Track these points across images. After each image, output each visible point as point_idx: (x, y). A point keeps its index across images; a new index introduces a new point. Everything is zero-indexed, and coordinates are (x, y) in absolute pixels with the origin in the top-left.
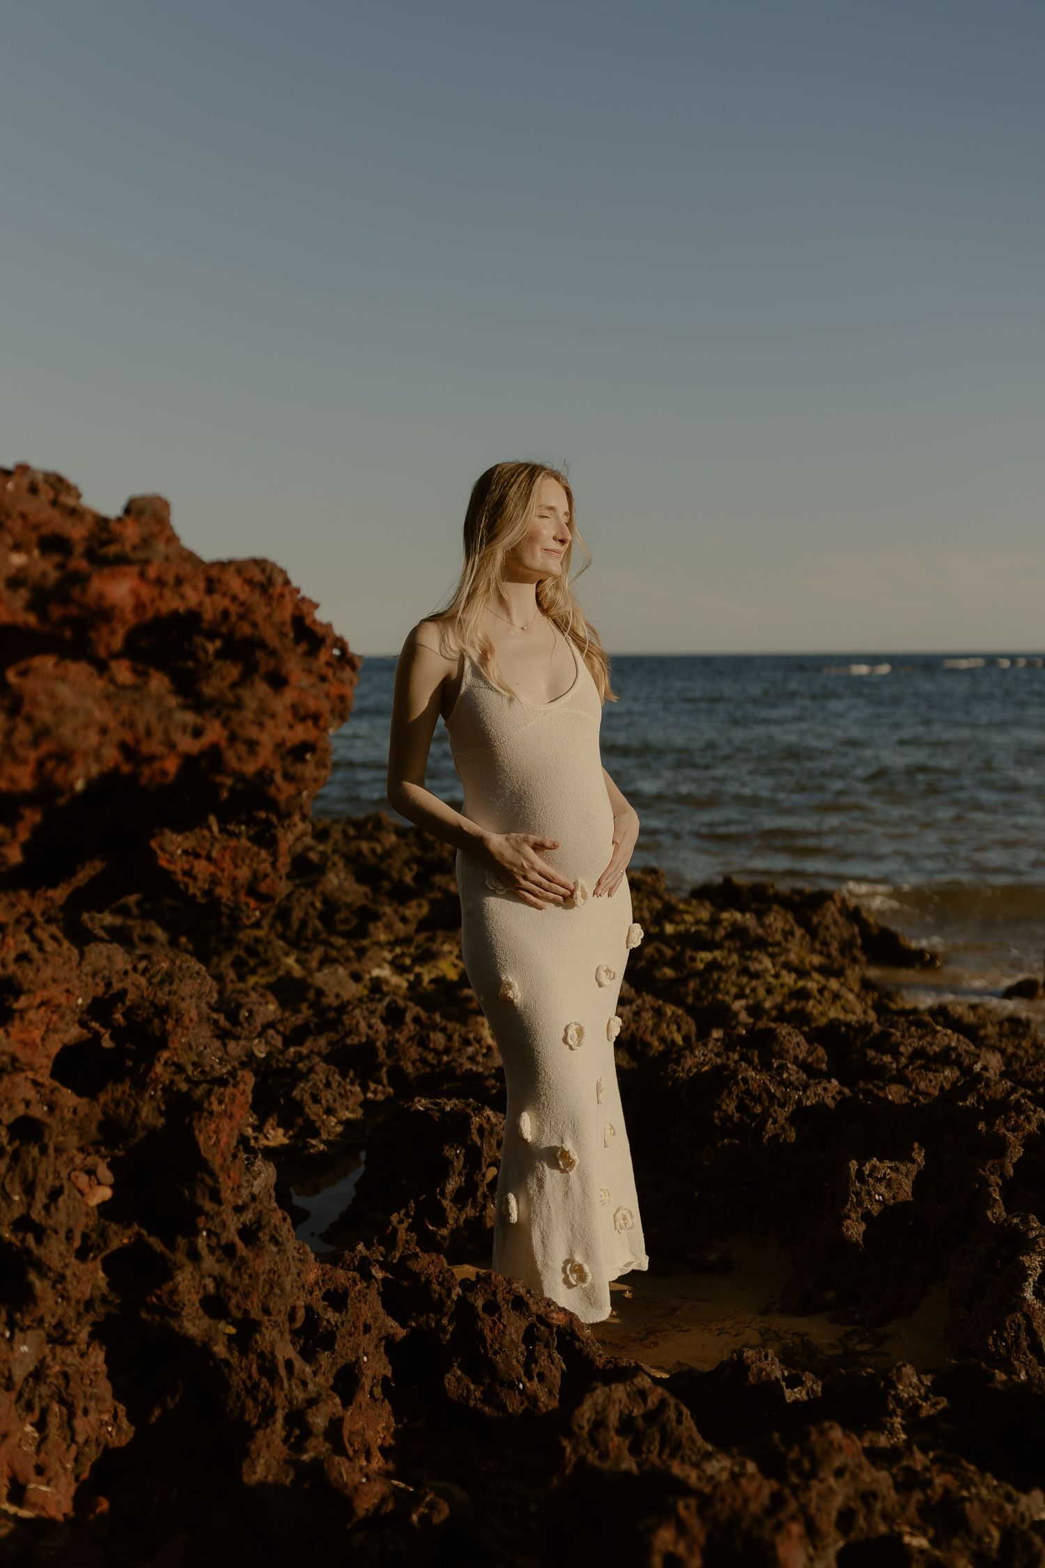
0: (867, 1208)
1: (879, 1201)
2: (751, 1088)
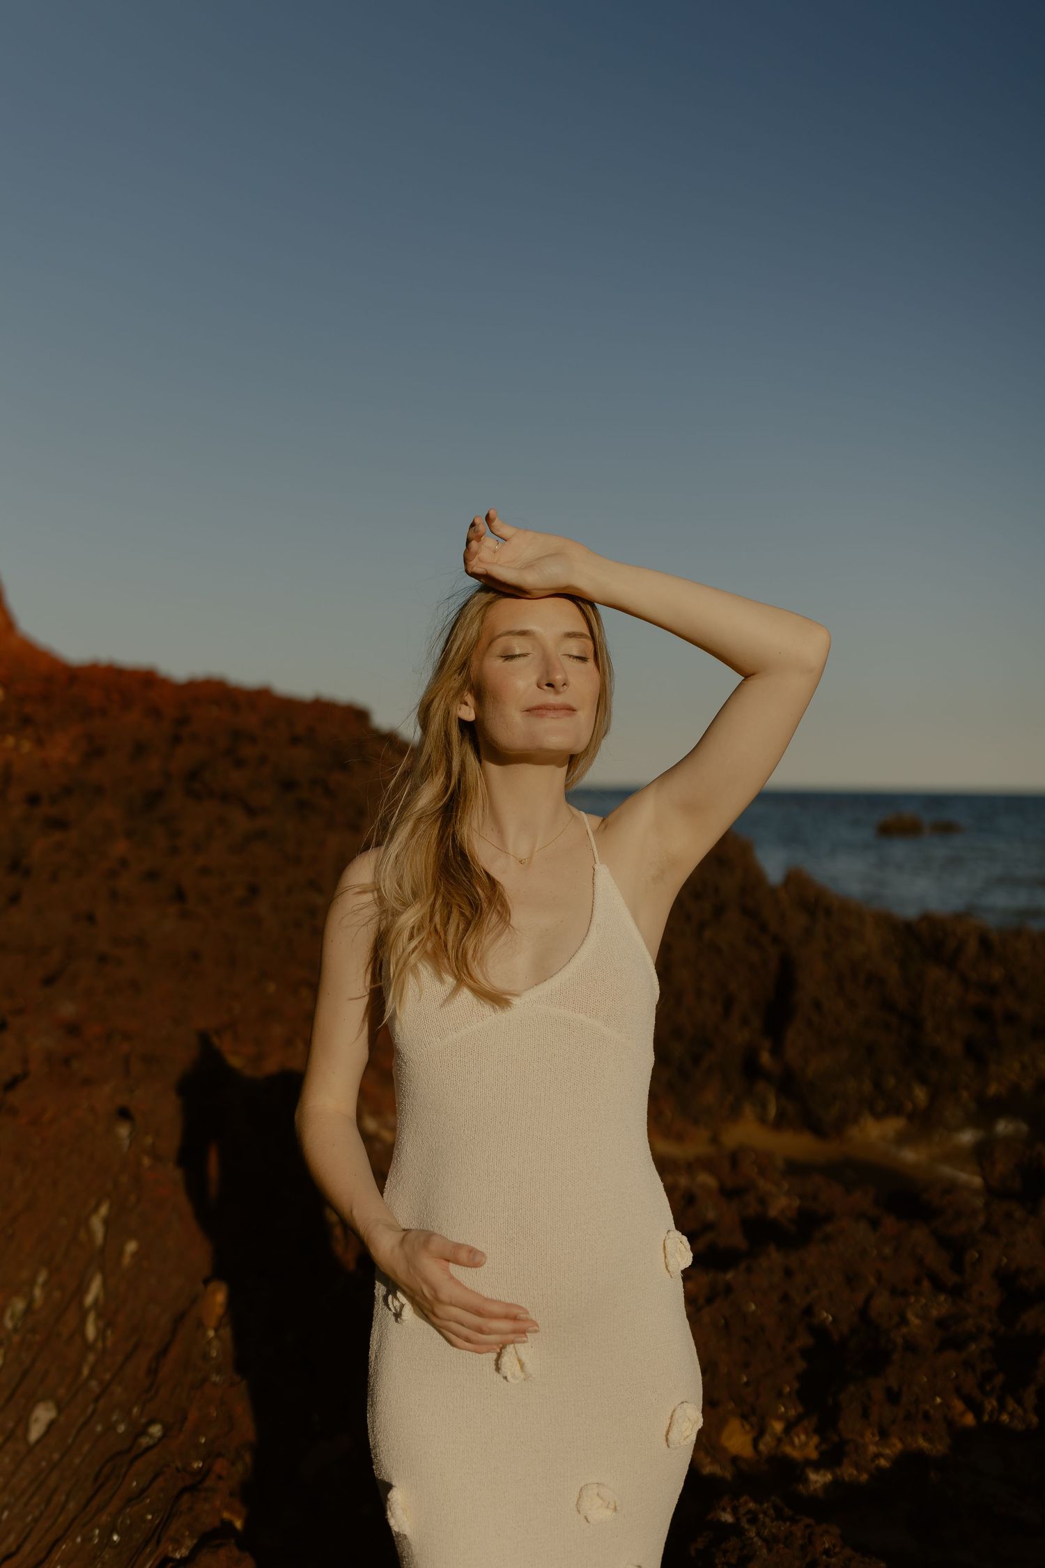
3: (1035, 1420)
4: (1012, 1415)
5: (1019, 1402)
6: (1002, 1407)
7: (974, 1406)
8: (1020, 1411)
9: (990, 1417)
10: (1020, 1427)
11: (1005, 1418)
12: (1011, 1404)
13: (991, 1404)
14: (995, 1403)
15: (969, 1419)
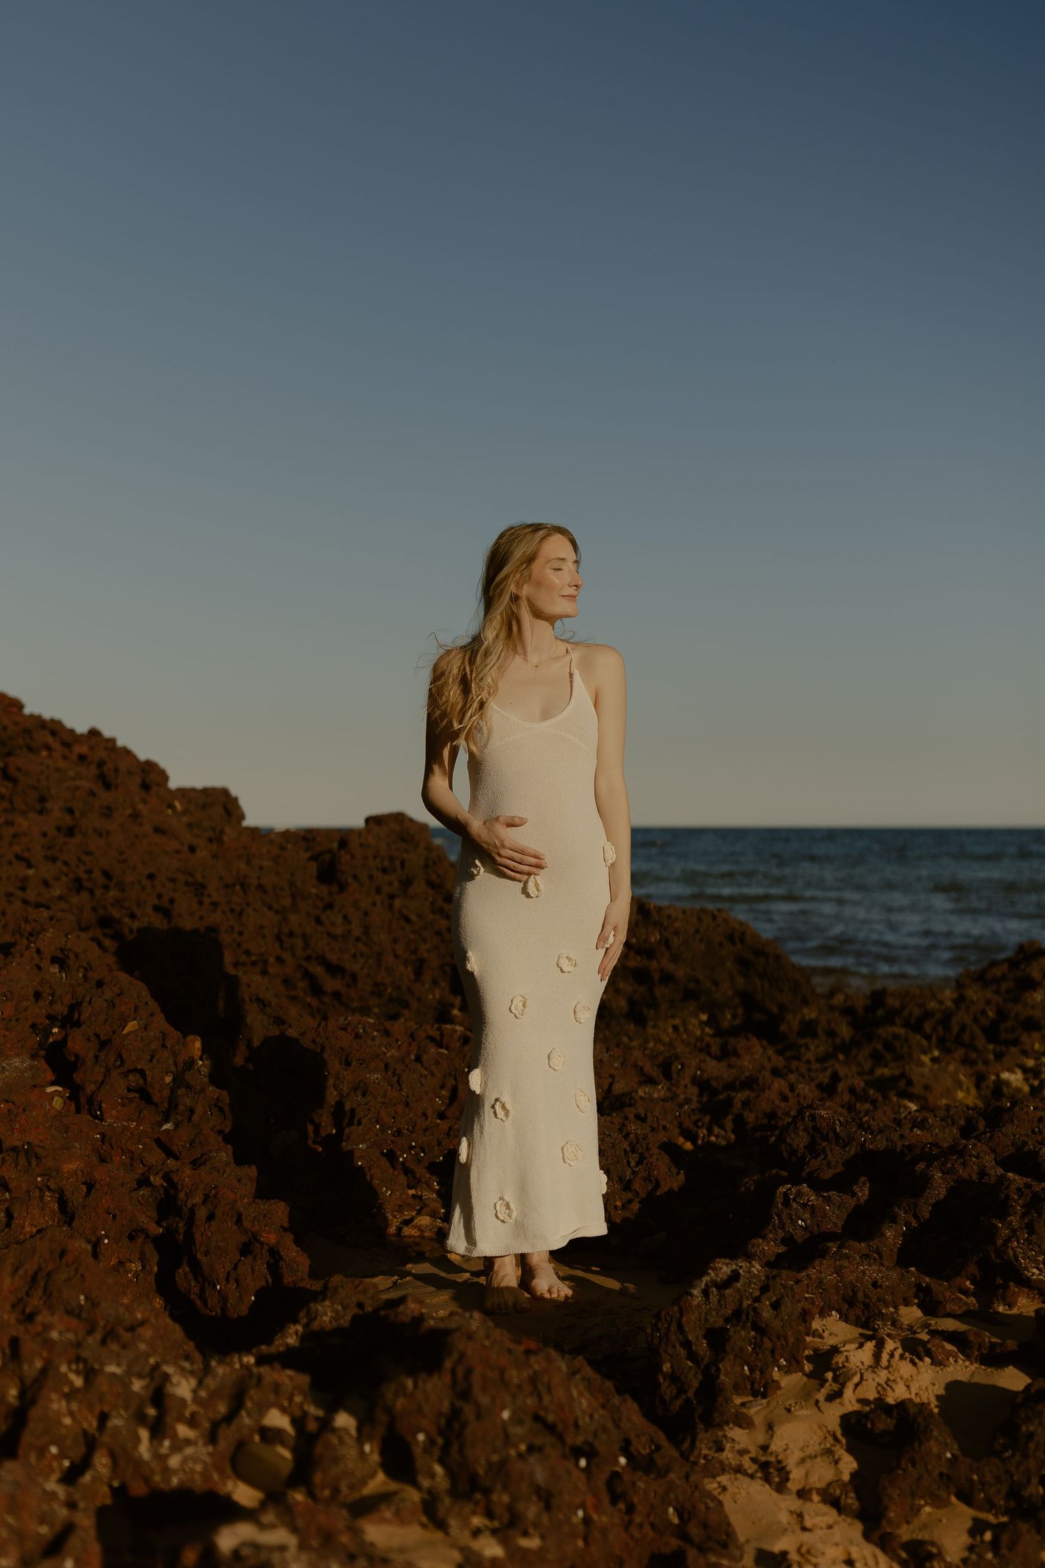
0: (788, 1231)
1: (802, 1226)
2: (819, 1125)
3: (733, 1137)
4: (717, 1136)
5: (722, 1127)
6: (710, 1132)
7: (690, 1136)
8: (722, 1132)
9: (703, 1141)
10: (724, 1143)
11: (713, 1139)
12: (716, 1130)
13: (703, 1132)
14: (705, 1132)
15: (688, 1146)
